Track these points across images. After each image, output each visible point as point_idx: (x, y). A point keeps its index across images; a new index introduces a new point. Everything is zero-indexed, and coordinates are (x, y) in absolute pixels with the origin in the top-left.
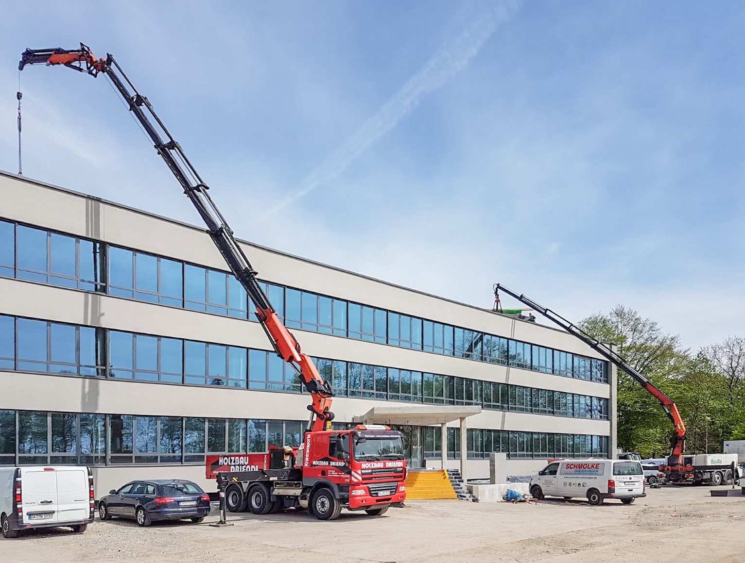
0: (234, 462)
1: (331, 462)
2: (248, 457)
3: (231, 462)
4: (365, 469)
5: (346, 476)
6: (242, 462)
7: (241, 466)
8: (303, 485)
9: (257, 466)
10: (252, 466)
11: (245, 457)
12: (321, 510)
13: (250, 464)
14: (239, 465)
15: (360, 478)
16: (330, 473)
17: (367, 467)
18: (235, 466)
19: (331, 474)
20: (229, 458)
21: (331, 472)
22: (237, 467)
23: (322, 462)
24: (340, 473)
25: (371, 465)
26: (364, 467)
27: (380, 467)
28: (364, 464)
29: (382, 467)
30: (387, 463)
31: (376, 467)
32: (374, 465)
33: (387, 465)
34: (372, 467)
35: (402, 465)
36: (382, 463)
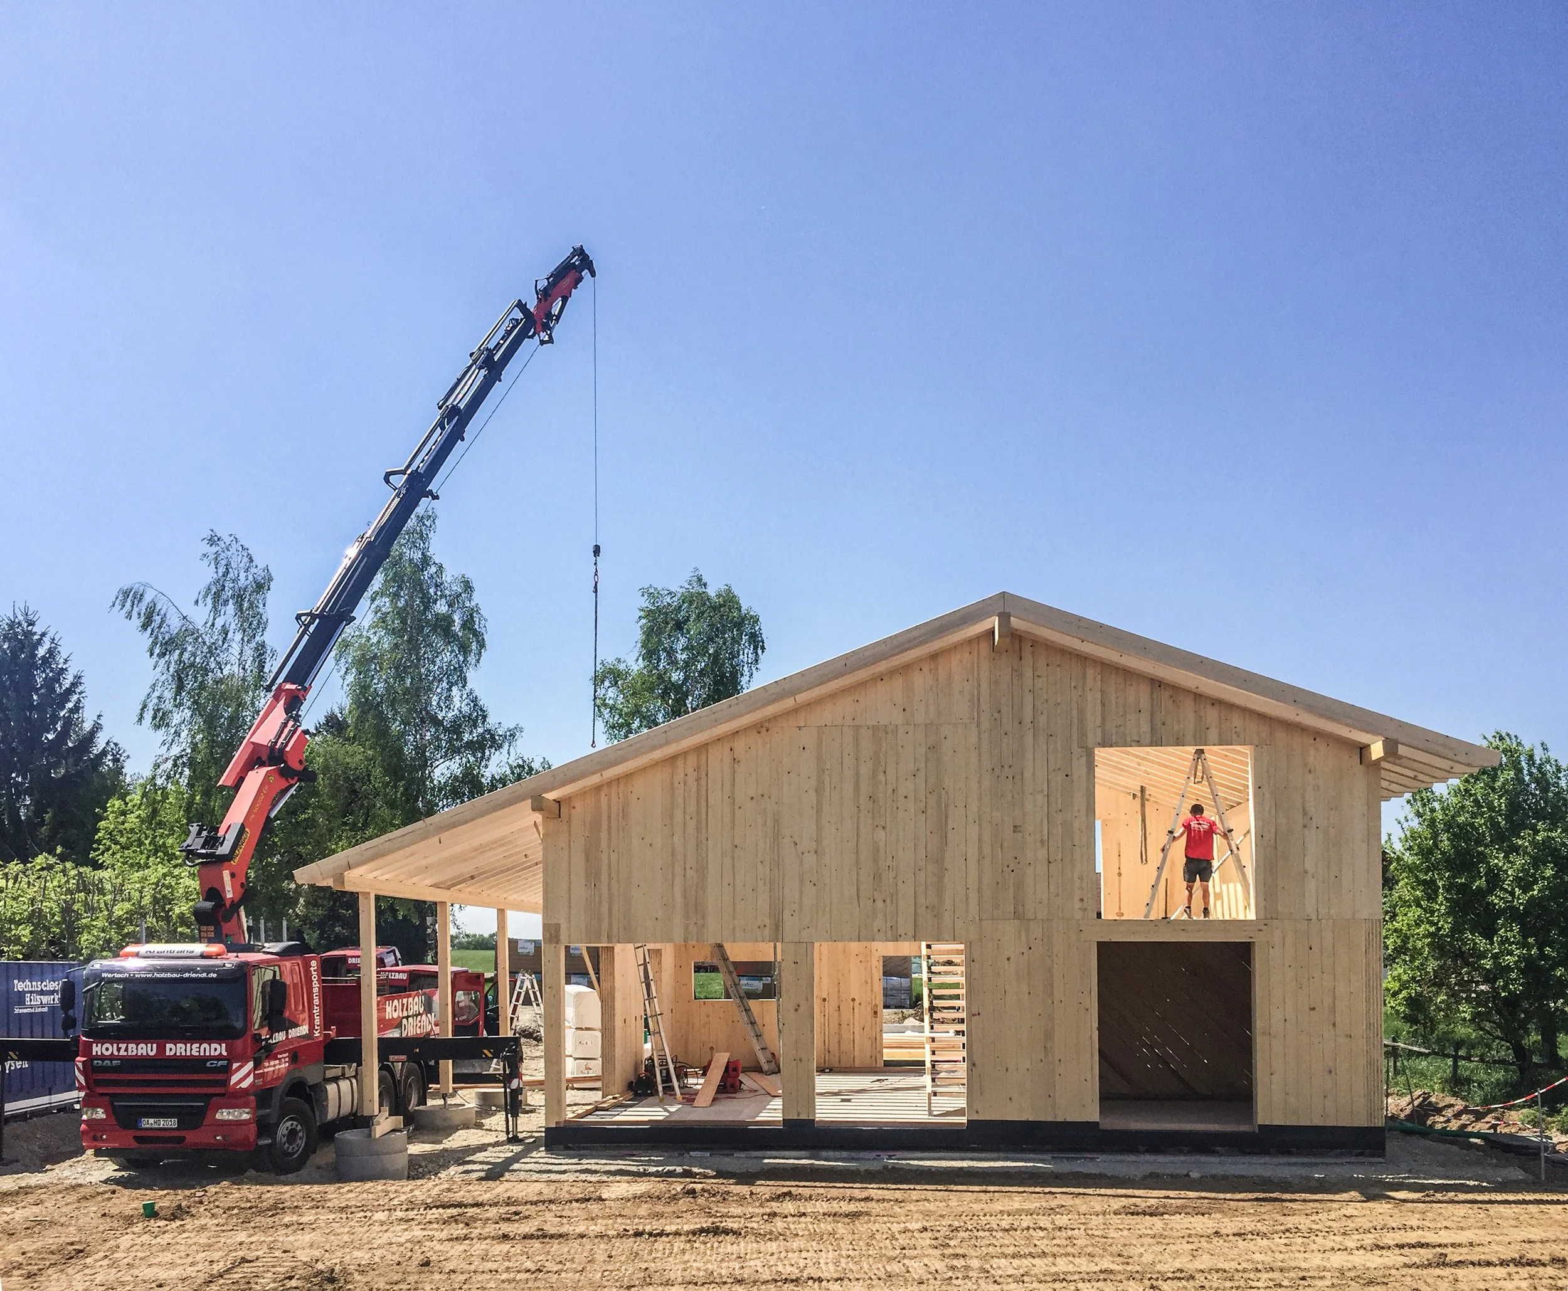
4: (102, 1058)
17: (107, 1053)
25: (119, 1049)
26: (99, 1053)
27: (145, 1054)
28: (100, 1045)
29: (152, 1054)
30: (168, 1046)
31: (134, 1054)
32: (126, 1050)
33: (171, 1050)
34: (122, 1053)
35: (225, 1053)
36: (155, 1046)
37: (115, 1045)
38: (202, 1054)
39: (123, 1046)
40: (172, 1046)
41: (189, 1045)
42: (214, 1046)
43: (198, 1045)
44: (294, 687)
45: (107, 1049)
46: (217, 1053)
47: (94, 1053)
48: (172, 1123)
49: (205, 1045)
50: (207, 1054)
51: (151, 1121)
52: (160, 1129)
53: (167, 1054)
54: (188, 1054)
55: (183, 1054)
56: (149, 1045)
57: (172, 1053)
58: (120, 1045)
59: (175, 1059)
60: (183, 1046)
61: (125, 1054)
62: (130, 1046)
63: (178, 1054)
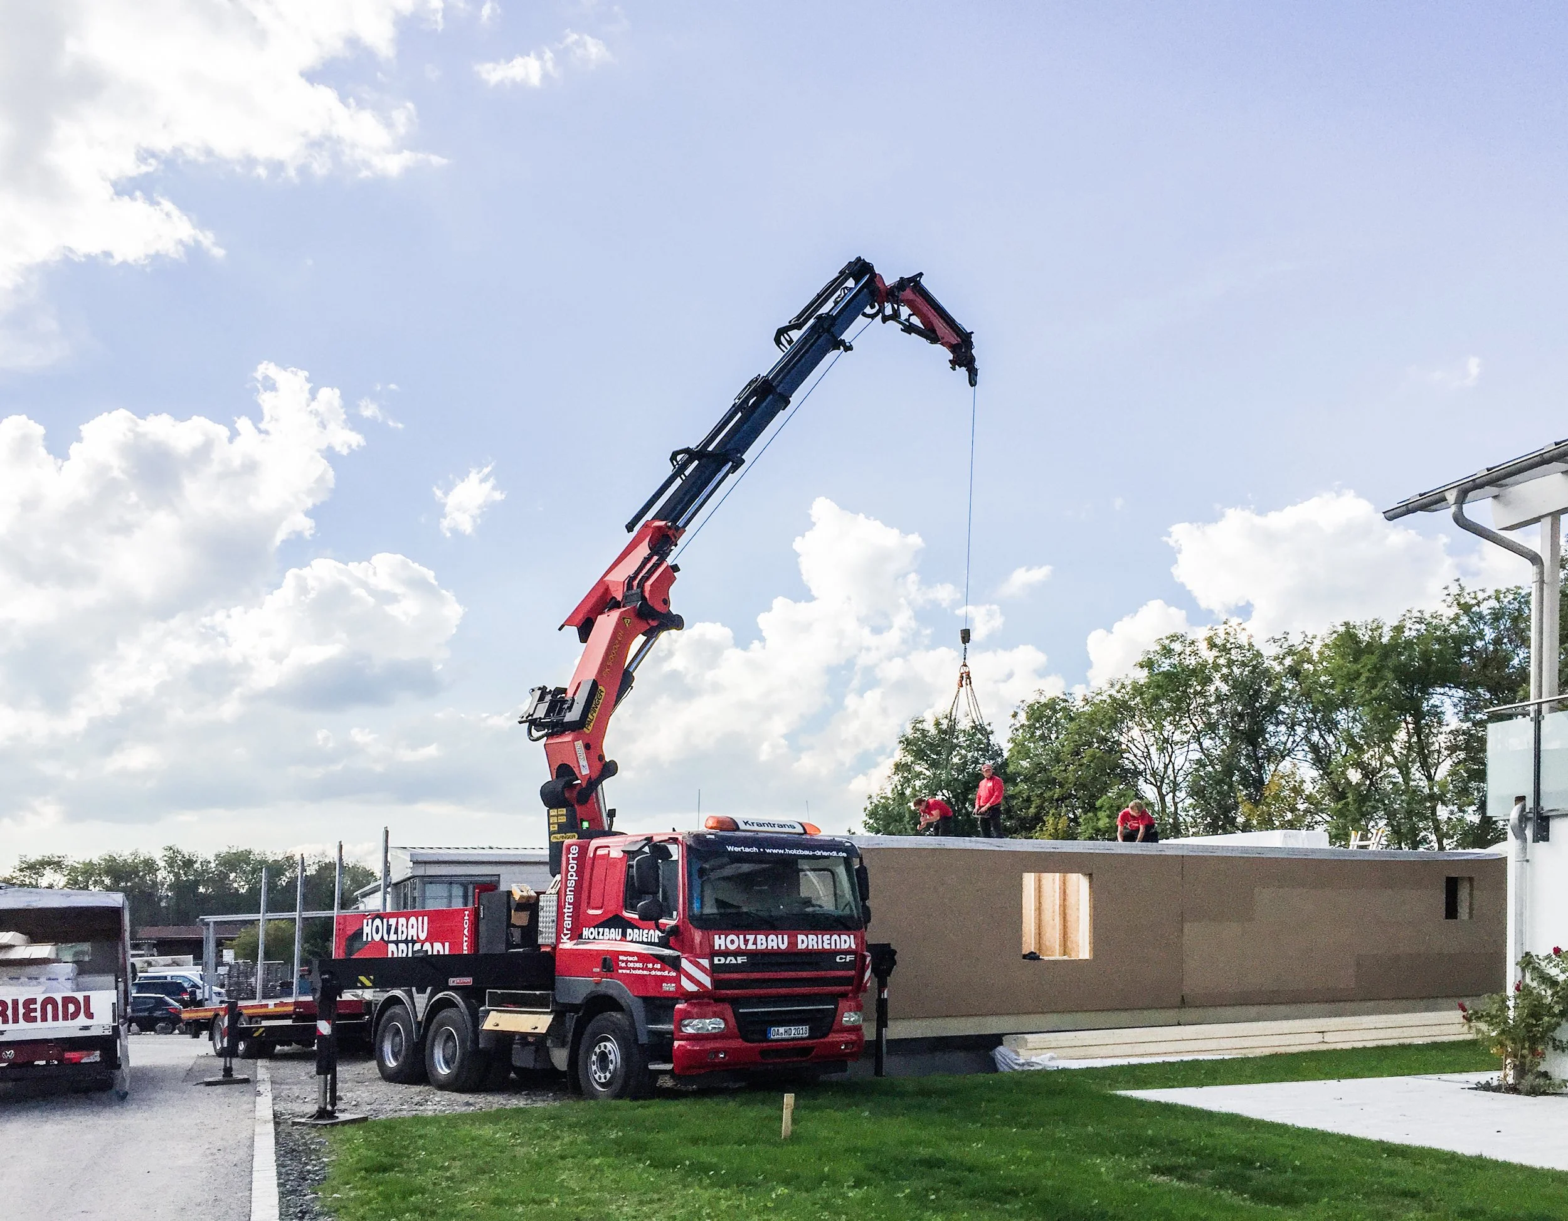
0: (396, 932)
1: (629, 931)
2: (426, 918)
3: (388, 933)
4: (726, 953)
5: (665, 974)
6: (412, 932)
7: (410, 945)
8: (554, 1000)
9: (447, 944)
10: (435, 944)
11: (420, 919)
12: (597, 1077)
13: (431, 938)
14: (406, 942)
15: (707, 981)
16: (623, 965)
17: (732, 947)
18: (397, 943)
19: (627, 968)
20: (385, 920)
21: (627, 962)
22: (402, 946)
23: (607, 930)
24: (650, 966)
25: (746, 941)
26: (723, 948)
27: (775, 947)
28: (723, 937)
29: (783, 947)
30: (800, 937)
31: (764, 947)
32: (755, 943)
33: (803, 942)
34: (751, 946)
35: (853, 946)
36: (786, 937)
37: (741, 937)
38: (833, 947)
39: (751, 938)
40: (804, 937)
41: (820, 936)
42: (844, 937)
43: (828, 936)
44: (662, 523)
45: (732, 942)
46: (847, 946)
47: (717, 948)
48: (803, 1031)
49: (835, 937)
50: (838, 947)
51: (782, 1030)
52: (793, 1039)
53: (799, 947)
54: (820, 947)
55: (815, 947)
56: (780, 936)
57: (804, 946)
58: (748, 937)
59: (808, 953)
60: (814, 937)
61: (754, 947)
62: (759, 937)
63: (810, 947)
